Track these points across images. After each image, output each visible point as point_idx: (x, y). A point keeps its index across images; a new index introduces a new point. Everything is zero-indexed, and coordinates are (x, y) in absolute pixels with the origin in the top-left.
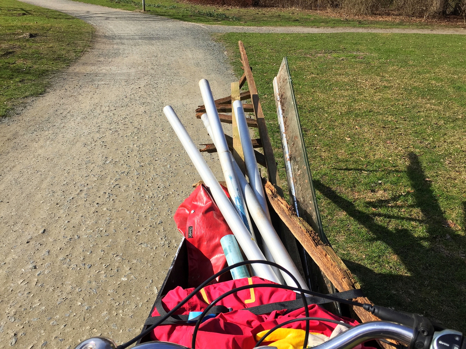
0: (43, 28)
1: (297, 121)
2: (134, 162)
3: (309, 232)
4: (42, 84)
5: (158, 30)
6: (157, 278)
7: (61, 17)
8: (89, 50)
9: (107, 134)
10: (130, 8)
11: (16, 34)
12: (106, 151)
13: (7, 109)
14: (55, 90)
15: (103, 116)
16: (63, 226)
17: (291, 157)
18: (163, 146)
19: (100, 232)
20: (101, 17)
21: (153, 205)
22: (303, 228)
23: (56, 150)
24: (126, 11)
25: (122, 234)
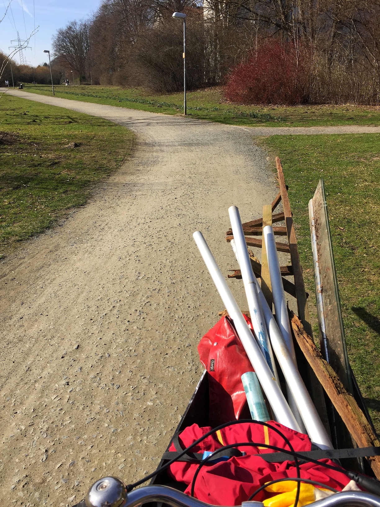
0: (87, 137)
1: (329, 252)
2: (166, 279)
3: (332, 378)
4: (83, 195)
5: (198, 135)
6: (182, 406)
7: (104, 124)
8: (129, 159)
9: (142, 248)
10: (172, 112)
11: (63, 144)
12: (139, 266)
13: (51, 221)
14: (95, 201)
15: (138, 228)
16: (95, 343)
17: (323, 289)
18: (196, 262)
19: (129, 351)
20: (142, 123)
21: (183, 326)
22: (326, 373)
23: (93, 263)
24: (167, 116)
25: (150, 355)
